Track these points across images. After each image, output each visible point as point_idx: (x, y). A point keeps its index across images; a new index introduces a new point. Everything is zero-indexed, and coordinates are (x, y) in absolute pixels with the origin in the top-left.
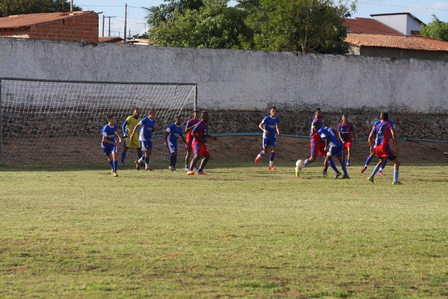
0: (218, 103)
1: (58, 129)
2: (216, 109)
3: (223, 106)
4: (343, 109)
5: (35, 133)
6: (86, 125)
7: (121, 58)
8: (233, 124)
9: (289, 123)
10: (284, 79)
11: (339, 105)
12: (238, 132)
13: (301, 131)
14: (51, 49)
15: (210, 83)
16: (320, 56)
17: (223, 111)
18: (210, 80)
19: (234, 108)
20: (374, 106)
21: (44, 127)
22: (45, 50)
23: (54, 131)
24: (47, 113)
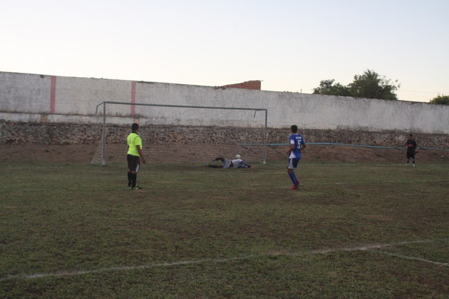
0: (305, 125)
1: (191, 139)
3: (309, 127)
4: (383, 130)
5: (175, 141)
6: (211, 137)
7: (242, 97)
8: (312, 137)
10: (347, 112)
11: (380, 128)
12: (315, 142)
13: (356, 142)
14: (194, 91)
15: (300, 114)
16: (370, 100)
18: (300, 112)
20: (401, 129)
21: (181, 138)
22: (189, 91)
23: (189, 141)
24: (184, 129)
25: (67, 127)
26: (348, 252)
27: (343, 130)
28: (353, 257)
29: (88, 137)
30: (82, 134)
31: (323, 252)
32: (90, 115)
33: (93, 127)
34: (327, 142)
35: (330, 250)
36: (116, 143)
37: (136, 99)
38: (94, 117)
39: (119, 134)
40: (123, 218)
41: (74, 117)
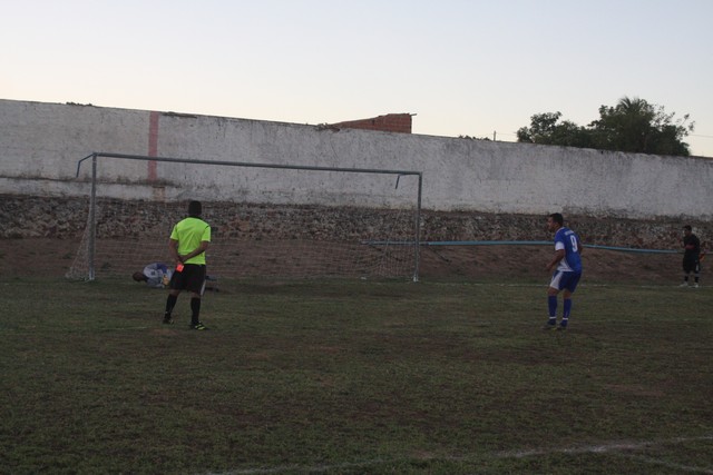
0: (499, 204)
1: (269, 232)
2: (496, 212)
3: (505, 209)
4: (657, 217)
5: (236, 235)
7: (372, 147)
8: (512, 230)
9: (585, 231)
10: (585, 180)
11: (652, 212)
12: (519, 239)
13: (601, 241)
14: (275, 132)
15: (490, 182)
16: (630, 155)
17: (506, 214)
18: (489, 178)
19: (520, 212)
20: (694, 214)
21: (249, 227)
22: (266, 134)
23: (265, 234)
24: (254, 210)
25: (17, 203)
26: (567, 455)
27: (576, 216)
28: (577, 465)
29: (60, 223)
30: (47, 217)
31: (519, 455)
32: (66, 180)
33: (70, 204)
34: (543, 239)
35: (532, 452)
36: (116, 237)
37: (159, 148)
38: (72, 184)
39: (124, 218)
40: (127, 386)
41: (33, 183)
